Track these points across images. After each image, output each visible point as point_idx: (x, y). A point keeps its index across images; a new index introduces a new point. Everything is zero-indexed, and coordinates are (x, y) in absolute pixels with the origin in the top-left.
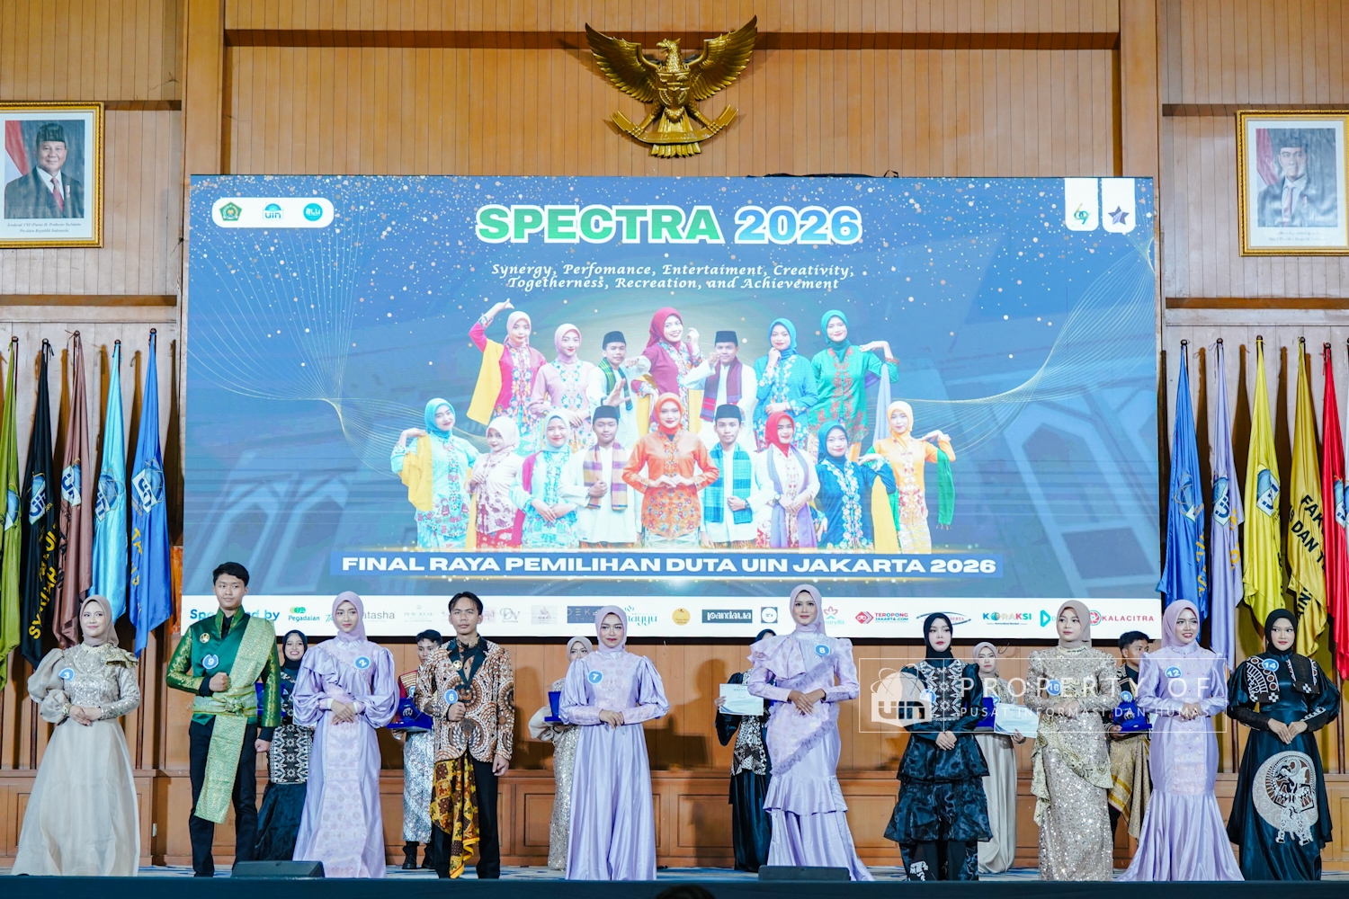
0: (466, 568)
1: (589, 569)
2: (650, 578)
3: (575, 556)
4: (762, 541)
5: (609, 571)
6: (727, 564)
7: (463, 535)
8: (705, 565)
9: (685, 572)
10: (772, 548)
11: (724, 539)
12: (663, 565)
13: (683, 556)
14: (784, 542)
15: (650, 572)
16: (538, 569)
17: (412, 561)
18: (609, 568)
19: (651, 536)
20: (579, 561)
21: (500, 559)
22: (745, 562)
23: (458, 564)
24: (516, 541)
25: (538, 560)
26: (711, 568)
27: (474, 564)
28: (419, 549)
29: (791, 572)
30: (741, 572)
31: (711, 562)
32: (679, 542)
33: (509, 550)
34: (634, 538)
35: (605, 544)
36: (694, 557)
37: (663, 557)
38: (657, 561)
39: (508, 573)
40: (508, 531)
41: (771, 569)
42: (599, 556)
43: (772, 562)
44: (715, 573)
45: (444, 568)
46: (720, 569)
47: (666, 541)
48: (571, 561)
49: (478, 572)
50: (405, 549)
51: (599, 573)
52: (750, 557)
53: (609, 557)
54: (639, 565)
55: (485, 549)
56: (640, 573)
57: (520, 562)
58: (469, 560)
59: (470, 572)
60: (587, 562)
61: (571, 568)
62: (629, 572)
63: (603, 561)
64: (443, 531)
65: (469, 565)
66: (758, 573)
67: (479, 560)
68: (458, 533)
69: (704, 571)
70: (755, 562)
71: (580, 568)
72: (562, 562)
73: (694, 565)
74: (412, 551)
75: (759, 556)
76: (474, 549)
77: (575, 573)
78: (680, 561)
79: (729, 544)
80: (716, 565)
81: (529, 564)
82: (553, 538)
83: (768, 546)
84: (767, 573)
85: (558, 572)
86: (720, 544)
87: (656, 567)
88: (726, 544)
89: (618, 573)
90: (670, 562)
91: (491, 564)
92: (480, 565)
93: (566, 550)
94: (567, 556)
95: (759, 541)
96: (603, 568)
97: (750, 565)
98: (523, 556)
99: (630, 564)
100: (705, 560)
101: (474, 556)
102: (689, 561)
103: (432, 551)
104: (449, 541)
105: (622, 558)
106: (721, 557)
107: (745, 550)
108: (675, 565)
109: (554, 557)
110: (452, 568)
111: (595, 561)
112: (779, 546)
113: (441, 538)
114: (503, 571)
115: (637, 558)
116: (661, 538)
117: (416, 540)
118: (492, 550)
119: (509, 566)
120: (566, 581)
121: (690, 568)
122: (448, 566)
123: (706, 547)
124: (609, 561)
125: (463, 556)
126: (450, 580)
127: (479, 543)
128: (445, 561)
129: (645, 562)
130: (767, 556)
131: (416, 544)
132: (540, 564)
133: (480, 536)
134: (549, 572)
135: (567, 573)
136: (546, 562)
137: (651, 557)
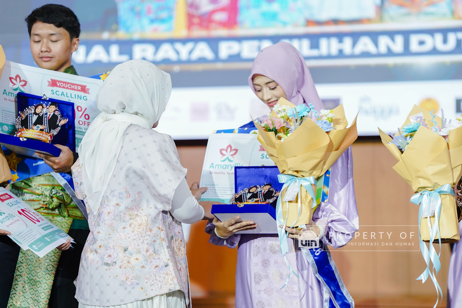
2: (390, 61)
3: (300, 37)
5: (341, 54)
7: (170, 17)
9: (434, 51)
13: (431, 32)
15: (390, 53)
17: (114, 49)
18: (341, 51)
19: (392, 10)
24: (231, 22)
28: (121, 34)
32: (427, 14)
33: (223, 32)
34: (371, 12)
35: (336, 22)
36: (445, 32)
37: (406, 34)
38: (399, 39)
39: (224, 61)
40: (223, 10)
47: (408, 14)
49: (189, 62)
50: (106, 36)
53: (340, 36)
56: (379, 55)
58: (178, 46)
59: (179, 62)
62: (366, 54)
64: (149, 12)
65: (178, 53)
67: (190, 46)
68: (164, 14)
73: (445, 41)
74: (114, 37)
76: (182, 33)
78: (427, 38)
82: (273, 17)
87: (398, 45)
89: (352, 56)
90: (414, 40)
92: (191, 52)
93: (289, 30)
98: (239, 39)
99: (365, 44)
101: (184, 41)
102: (439, 37)
103: (136, 36)
104: (156, 25)
105: (356, 36)
108: (422, 43)
113: (145, 21)
114: (217, 59)
115: (374, 36)
116: (404, 11)
117: (117, 22)
121: (440, 46)
122: (155, 53)
125: (172, 41)
127: (190, 25)
129: (384, 41)
131: (116, 30)
133: (190, 17)
137: (391, 34)
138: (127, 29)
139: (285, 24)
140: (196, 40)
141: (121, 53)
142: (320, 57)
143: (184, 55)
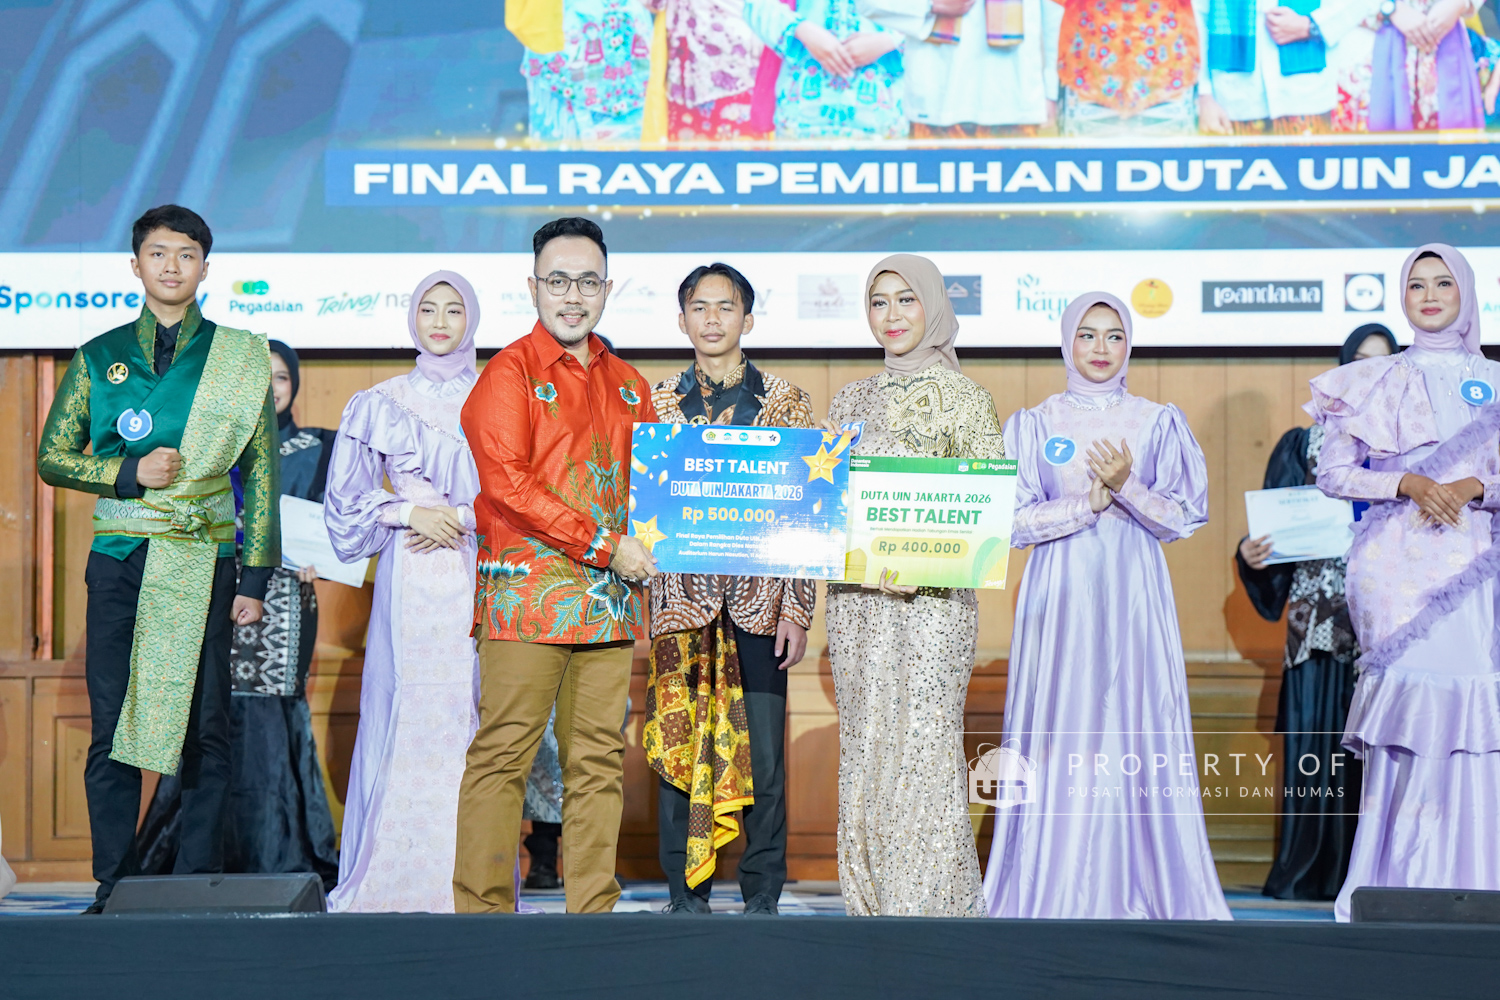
0: (642, 188)
1: (931, 188)
2: (1078, 209)
3: (899, 157)
4: (1349, 115)
5: (980, 193)
6: (1263, 173)
7: (635, 111)
8: (1210, 175)
10: (1372, 130)
11: (1255, 113)
12: (1109, 176)
14: (1402, 115)
16: (813, 189)
18: (980, 186)
19: (1080, 108)
20: (910, 169)
21: (724, 164)
22: (1306, 167)
23: (626, 178)
24: (762, 123)
25: (812, 167)
26: (1223, 183)
27: (663, 179)
29: (1418, 189)
30: (1296, 191)
31: (1224, 169)
32: (1148, 121)
33: (745, 143)
35: (970, 129)
37: (1110, 158)
38: (1096, 167)
40: (743, 99)
41: (1370, 182)
42: (957, 156)
43: (1373, 166)
44: (1233, 194)
45: (593, 188)
46: (1245, 184)
47: (1114, 120)
48: (891, 169)
49: (672, 198)
51: (957, 197)
52: (1319, 154)
53: (980, 159)
54: (1051, 177)
55: (689, 142)
56: (1055, 197)
57: (769, 174)
58: (651, 168)
59: (653, 198)
60: (928, 172)
61: (891, 187)
62: (1029, 194)
63: (967, 167)
64: (589, 101)
65: (650, 181)
66: (1337, 192)
67: (675, 168)
68: (623, 105)
69: (1208, 190)
70: (1332, 165)
71: (911, 185)
72: (868, 172)
73: (1183, 175)
75: (1341, 152)
76: (661, 143)
77: (901, 197)
79: (1268, 125)
80: (1237, 176)
81: (793, 180)
82: (848, 115)
83: (1363, 126)
84: (1360, 193)
85: (861, 197)
86: (1246, 125)
87: (1093, 180)
88: (1259, 125)
89: (1002, 197)
90: (1124, 169)
91: (702, 178)
92: (676, 181)
93: (878, 143)
94: (880, 157)
95: (1342, 115)
96: (967, 186)
97: (1319, 173)
98: (777, 158)
99: (1029, 175)
100: (1211, 164)
101: (663, 159)
103: (563, 147)
104: (605, 125)
105: (1011, 161)
106: (1248, 155)
107: (1307, 138)
108: (1138, 176)
109: (850, 161)
110: (611, 188)
111: (947, 169)
112: (1391, 126)
113: (583, 117)
114: (731, 195)
115: (1047, 160)
116: (1104, 113)
117: (526, 121)
118: (703, 144)
119: (746, 178)
120: (878, 218)
121: (1173, 183)
122: (602, 183)
123: (1212, 133)
124: (980, 168)
125: (637, 158)
126: (607, 216)
127: (675, 127)
128: (593, 173)
129: (1065, 170)
130: (1361, 152)
132: (817, 178)
133: (675, 111)
134: (840, 197)
135: (882, 197)
136: (832, 172)
138: (545, 133)
139: (869, 131)
140: (690, 158)
141: (529, 181)
142: (940, 197)
143: (663, 188)
